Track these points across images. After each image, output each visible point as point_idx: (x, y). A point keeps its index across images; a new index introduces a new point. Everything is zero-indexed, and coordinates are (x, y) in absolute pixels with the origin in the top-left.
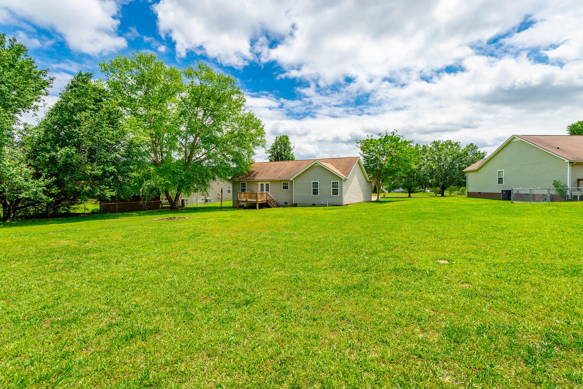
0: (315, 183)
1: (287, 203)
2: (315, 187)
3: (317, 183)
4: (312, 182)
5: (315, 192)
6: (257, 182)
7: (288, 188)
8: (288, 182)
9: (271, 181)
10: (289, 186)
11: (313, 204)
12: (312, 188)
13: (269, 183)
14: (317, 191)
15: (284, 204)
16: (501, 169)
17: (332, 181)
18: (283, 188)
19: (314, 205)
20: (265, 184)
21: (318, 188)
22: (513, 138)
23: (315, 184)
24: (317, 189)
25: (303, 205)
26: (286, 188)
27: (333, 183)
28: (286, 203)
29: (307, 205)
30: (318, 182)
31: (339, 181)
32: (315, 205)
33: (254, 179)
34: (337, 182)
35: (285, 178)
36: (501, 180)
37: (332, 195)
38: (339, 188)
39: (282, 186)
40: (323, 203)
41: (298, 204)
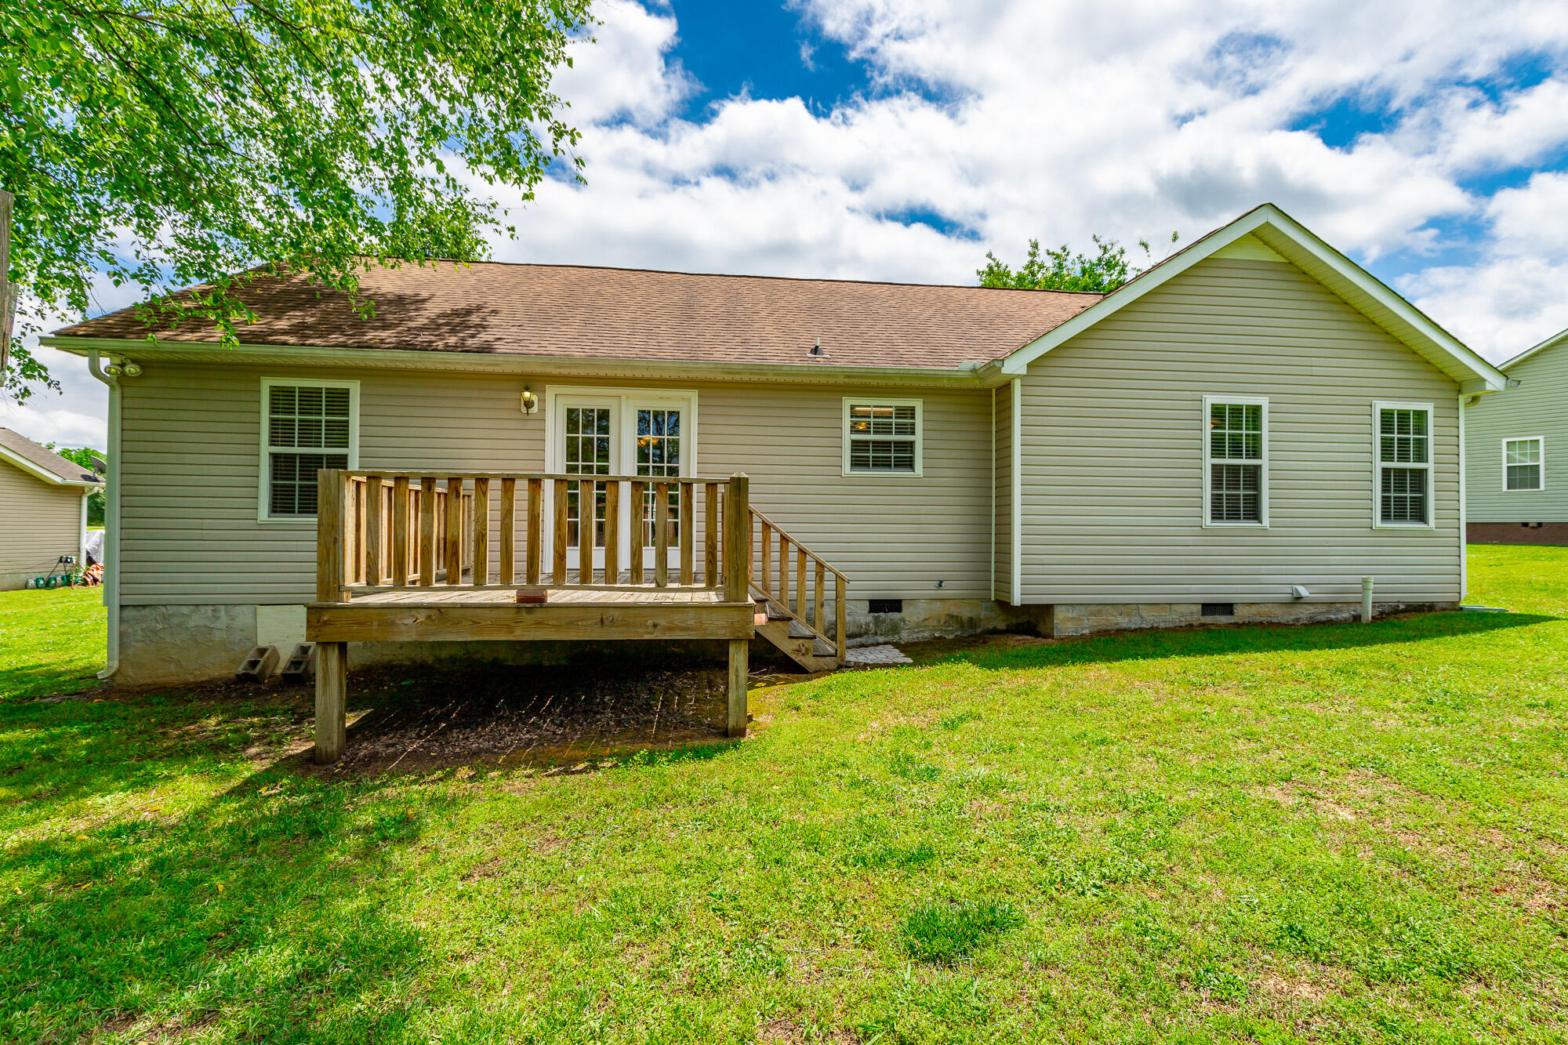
0: (1236, 410)
1: (895, 605)
2: (1236, 452)
3: (1256, 411)
4: (1211, 399)
5: (1237, 493)
6: (529, 381)
7: (909, 464)
8: (918, 404)
9: (718, 389)
10: (918, 438)
11: (1208, 608)
12: (1209, 461)
13: (688, 405)
14: (1255, 484)
15: (865, 617)
16: (1524, 433)
17: (1380, 405)
18: (857, 463)
19: (1217, 616)
20: (626, 408)
21: (1264, 462)
23: (1237, 427)
24: (1254, 474)
25: (1113, 623)
26: (883, 464)
27: (1386, 416)
28: (876, 606)
30: (1263, 401)
32: (1227, 608)
33: (486, 349)
34: (1421, 415)
35: (878, 360)
36: (1523, 477)
37: (1378, 522)
38: (1430, 466)
39: (848, 437)
40: (1303, 591)
41: (1060, 615)
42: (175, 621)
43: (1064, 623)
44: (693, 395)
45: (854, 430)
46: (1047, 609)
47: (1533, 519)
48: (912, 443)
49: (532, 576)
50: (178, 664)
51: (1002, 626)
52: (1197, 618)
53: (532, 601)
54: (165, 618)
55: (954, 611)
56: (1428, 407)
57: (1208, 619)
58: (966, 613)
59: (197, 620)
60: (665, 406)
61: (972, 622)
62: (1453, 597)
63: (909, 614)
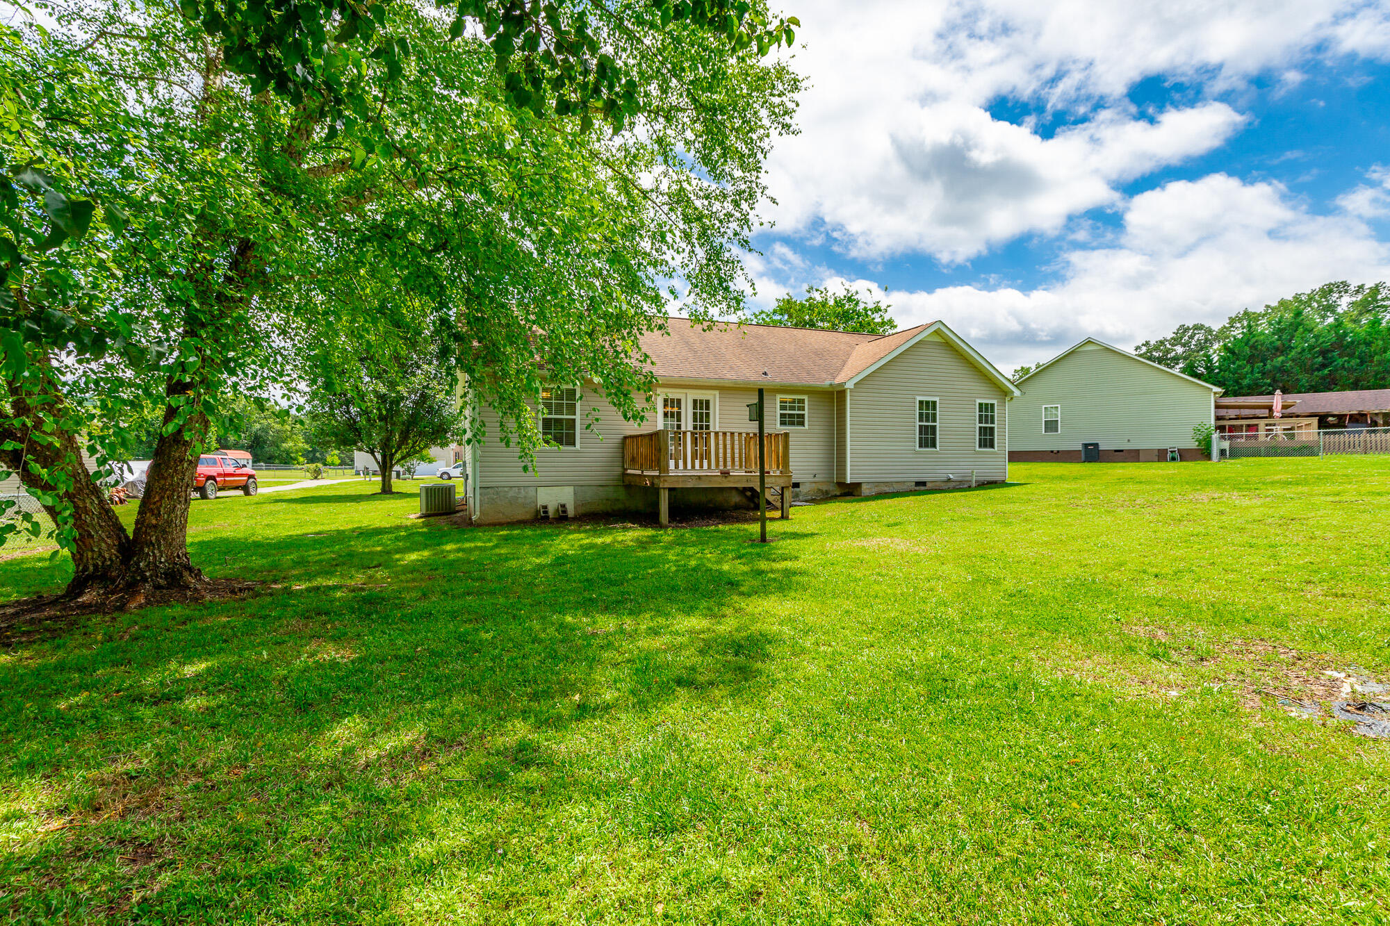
0: (927, 402)
1: (797, 485)
2: (927, 421)
3: (934, 403)
4: (919, 398)
5: (928, 438)
7: (802, 424)
8: (806, 397)
9: (727, 390)
10: (806, 412)
11: (918, 484)
12: (918, 423)
13: (713, 397)
14: (934, 433)
16: (1052, 403)
17: (978, 401)
18: (782, 423)
19: (921, 488)
20: (688, 399)
21: (938, 424)
22: (1089, 342)
23: (927, 411)
24: (934, 428)
25: (883, 490)
26: (792, 423)
27: (980, 406)
29: (895, 488)
30: (937, 399)
32: (924, 484)
34: (992, 405)
35: (792, 380)
36: (1051, 426)
37: (977, 449)
38: (995, 425)
39: (779, 412)
40: (951, 476)
41: (864, 487)
42: (502, 494)
43: (865, 490)
44: (717, 392)
45: (783, 408)
46: (859, 485)
47: (1055, 449)
48: (803, 415)
49: (725, 466)
50: (503, 514)
51: (838, 494)
52: (914, 488)
53: (725, 474)
54: (497, 493)
55: (820, 487)
56: (995, 402)
57: (917, 488)
58: (824, 488)
59: (511, 494)
60: (704, 398)
61: (827, 492)
62: (1003, 479)
63: (803, 489)
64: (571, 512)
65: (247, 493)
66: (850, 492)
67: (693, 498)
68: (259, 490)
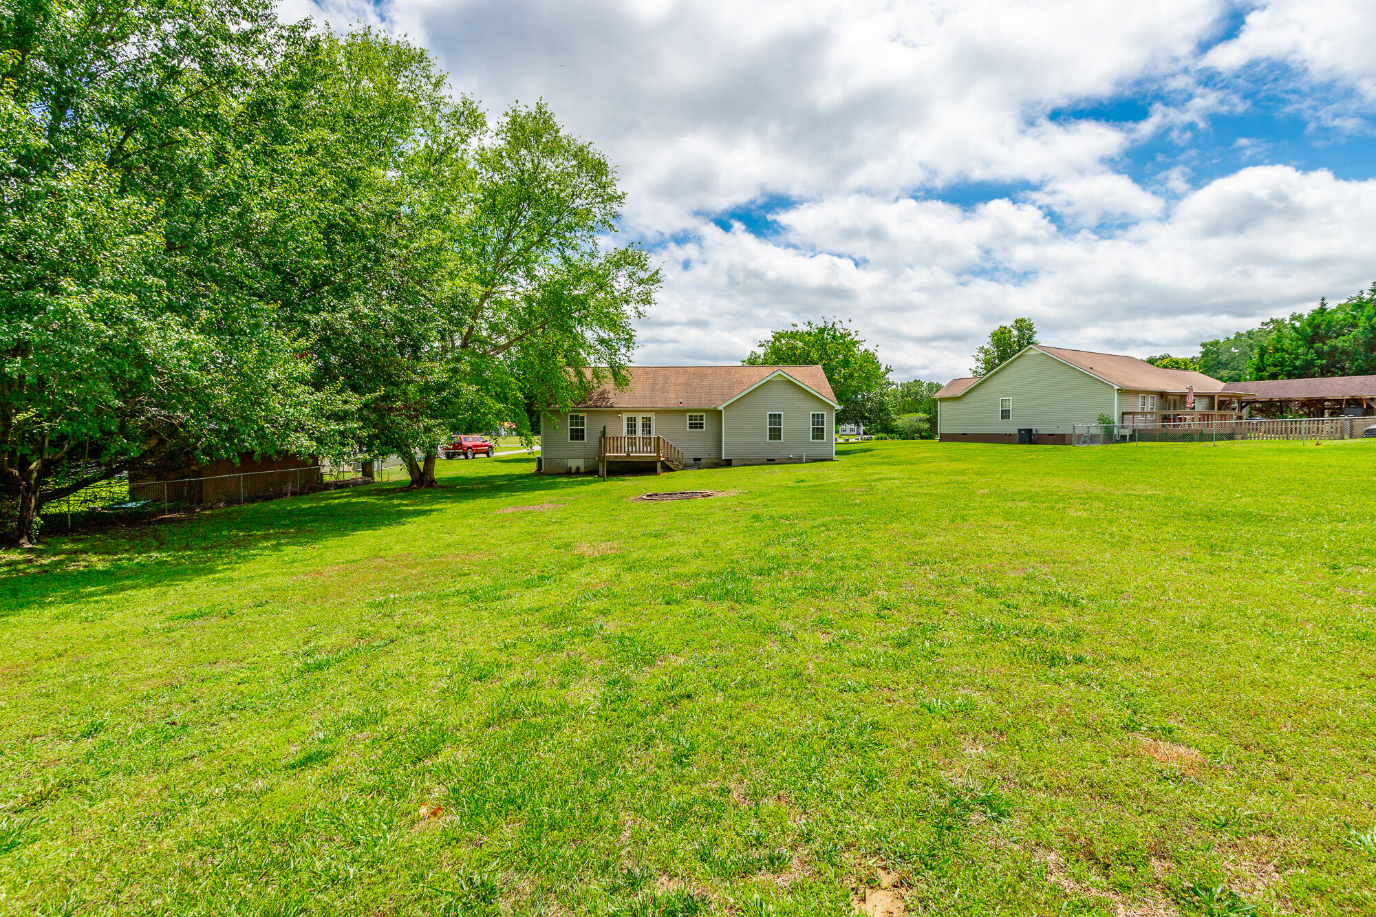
0: (775, 415)
1: (699, 460)
2: (775, 425)
3: (780, 415)
4: (769, 413)
5: (775, 434)
6: (620, 412)
7: (702, 427)
8: (704, 414)
9: (659, 412)
10: (704, 422)
11: (769, 460)
12: (768, 427)
13: (653, 416)
14: (780, 432)
15: (692, 462)
16: (1006, 396)
17: (812, 413)
18: (690, 427)
19: (771, 461)
20: (640, 417)
21: (782, 426)
23: (775, 418)
24: (780, 429)
25: (746, 463)
26: (696, 428)
27: (813, 415)
28: (695, 460)
29: (754, 462)
30: (782, 413)
31: (825, 413)
32: (773, 460)
33: (612, 407)
34: (823, 415)
35: (695, 405)
36: (1005, 414)
37: (811, 440)
38: (825, 427)
39: (688, 422)
40: (791, 456)
41: (732, 459)
43: (733, 461)
44: (654, 413)
45: (690, 420)
46: (730, 459)
47: (1002, 433)
48: (702, 423)
50: (554, 470)
52: (766, 462)
53: (628, 455)
54: (552, 461)
55: (711, 460)
57: (769, 462)
58: (713, 460)
59: (557, 461)
60: (648, 416)
61: (715, 461)
62: (831, 457)
63: (702, 460)
64: (582, 470)
65: (488, 456)
66: (728, 463)
67: (642, 465)
68: (495, 454)
